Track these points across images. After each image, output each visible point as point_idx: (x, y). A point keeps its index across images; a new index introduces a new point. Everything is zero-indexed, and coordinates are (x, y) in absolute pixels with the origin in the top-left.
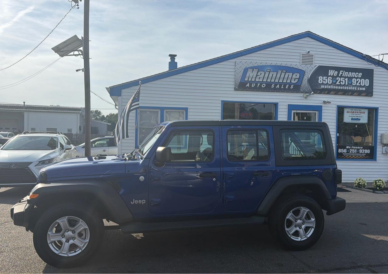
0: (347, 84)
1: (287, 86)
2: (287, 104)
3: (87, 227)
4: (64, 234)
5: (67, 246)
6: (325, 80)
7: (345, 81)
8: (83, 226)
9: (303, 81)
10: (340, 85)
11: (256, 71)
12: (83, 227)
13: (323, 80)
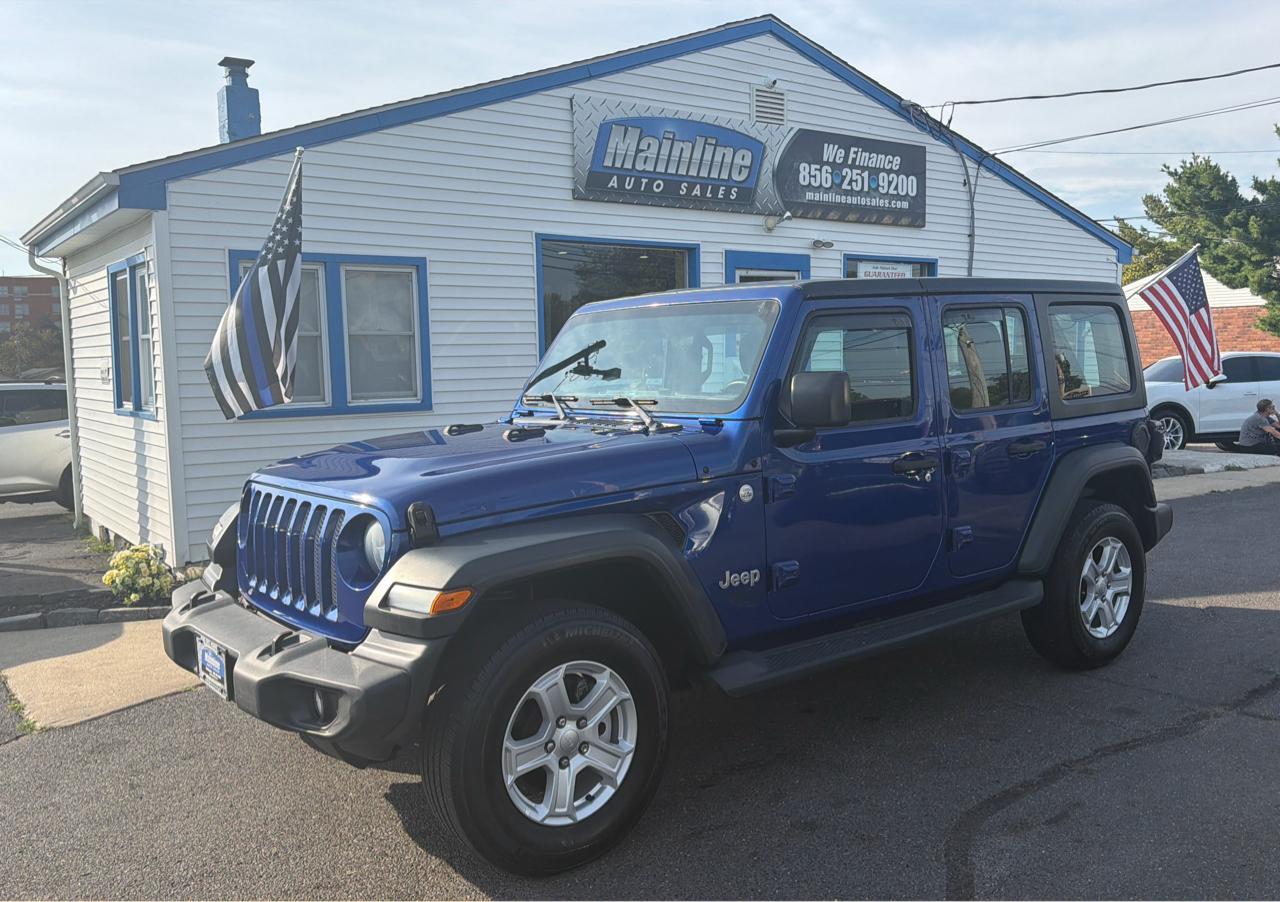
0: (866, 189)
1: (721, 192)
2: (722, 248)
3: (628, 695)
4: (554, 738)
5: (564, 780)
6: (815, 176)
7: (863, 178)
8: (615, 694)
9: (762, 178)
10: (850, 193)
11: (634, 133)
12: (615, 698)
13: (810, 176)
